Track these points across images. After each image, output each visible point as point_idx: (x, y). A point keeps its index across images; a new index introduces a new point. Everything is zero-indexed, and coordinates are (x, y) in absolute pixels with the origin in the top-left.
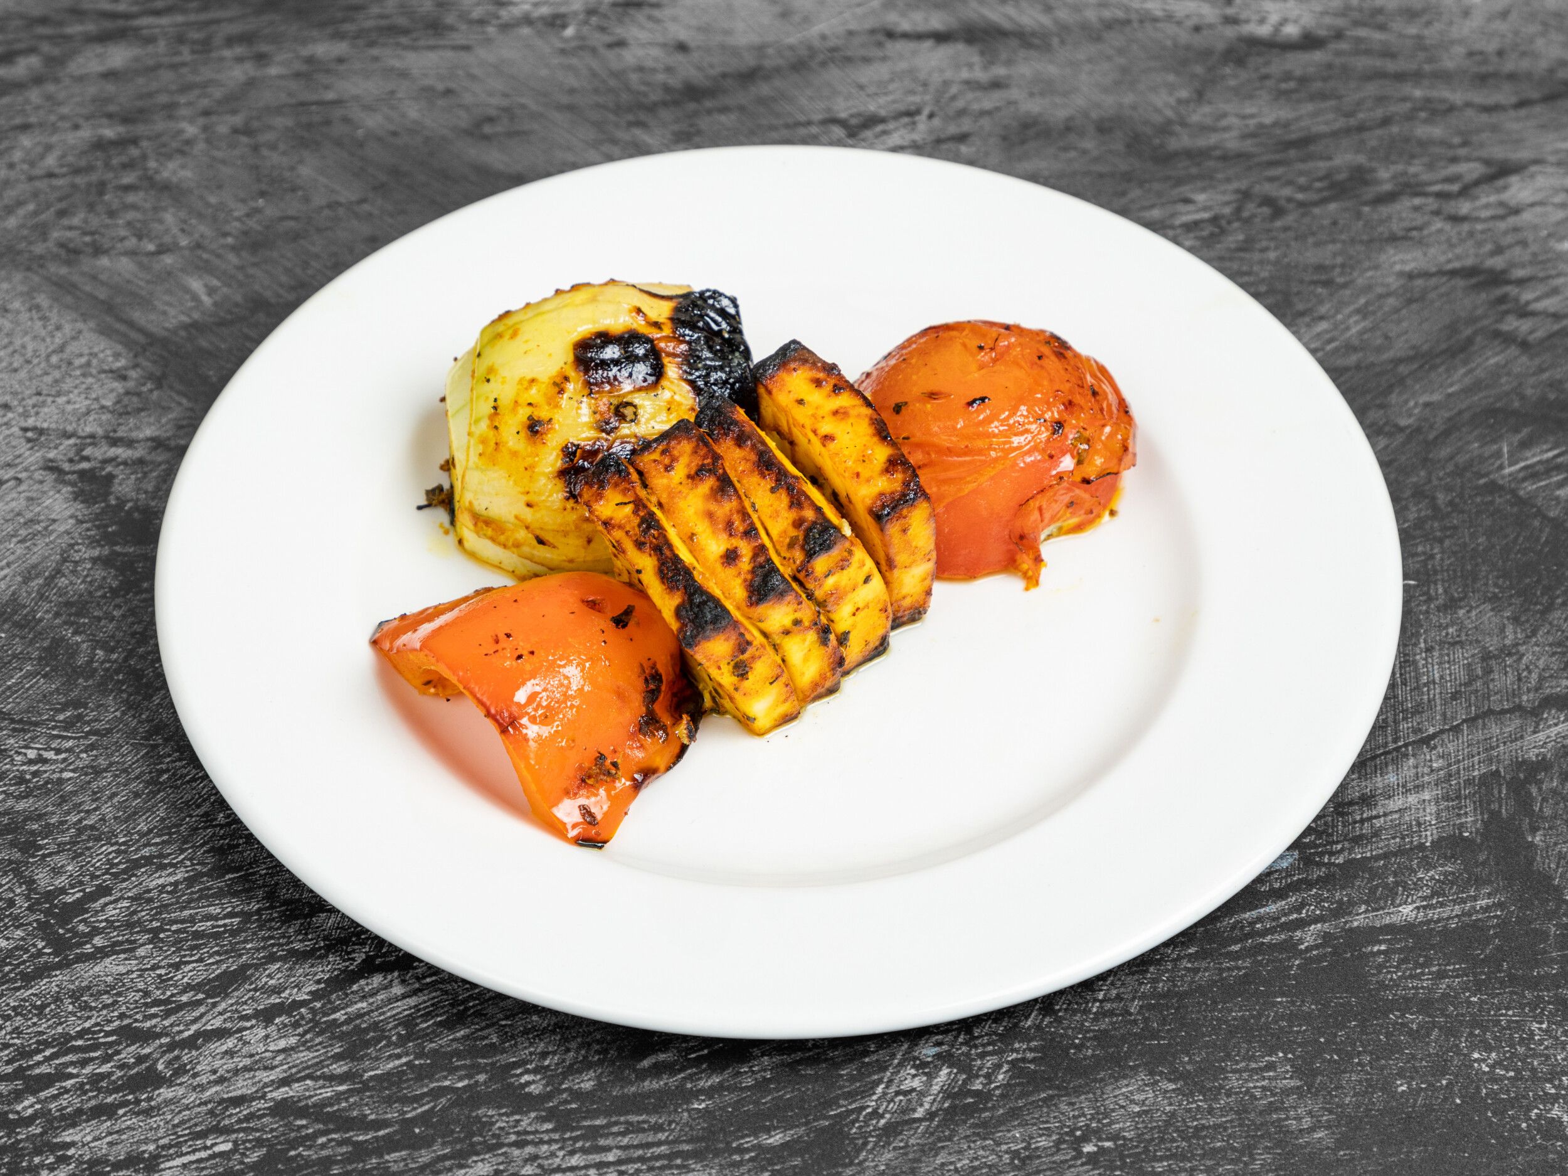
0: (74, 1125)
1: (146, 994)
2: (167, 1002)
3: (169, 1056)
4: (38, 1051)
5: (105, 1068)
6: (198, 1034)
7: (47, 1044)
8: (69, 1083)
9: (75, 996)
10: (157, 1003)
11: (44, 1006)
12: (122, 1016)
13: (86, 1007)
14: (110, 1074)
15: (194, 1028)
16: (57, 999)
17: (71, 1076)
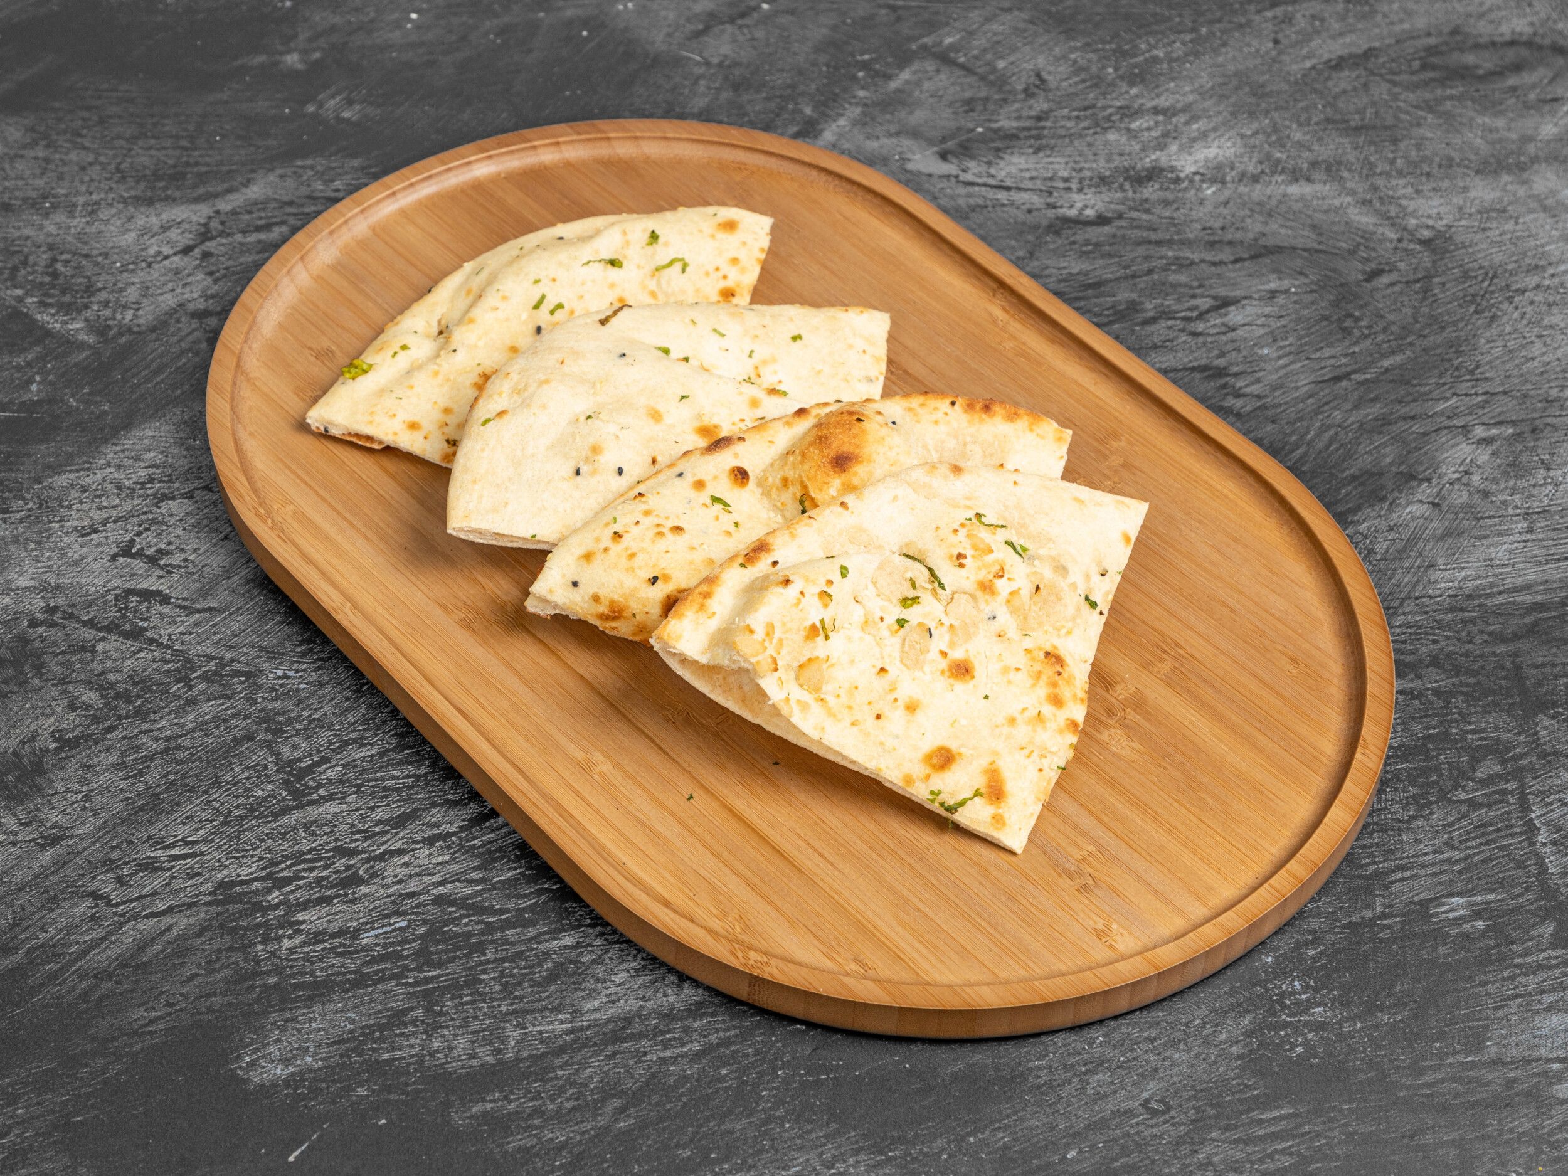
0: (305, 909)
1: (352, 826)
2: (366, 831)
3: (367, 866)
4: (282, 862)
5: (326, 873)
6: (385, 852)
7: (288, 858)
8: (302, 883)
9: (306, 826)
10: (359, 832)
11: (286, 833)
12: (336, 840)
13: (314, 834)
14: (328, 877)
15: (383, 848)
16: (295, 828)
17: (303, 878)
